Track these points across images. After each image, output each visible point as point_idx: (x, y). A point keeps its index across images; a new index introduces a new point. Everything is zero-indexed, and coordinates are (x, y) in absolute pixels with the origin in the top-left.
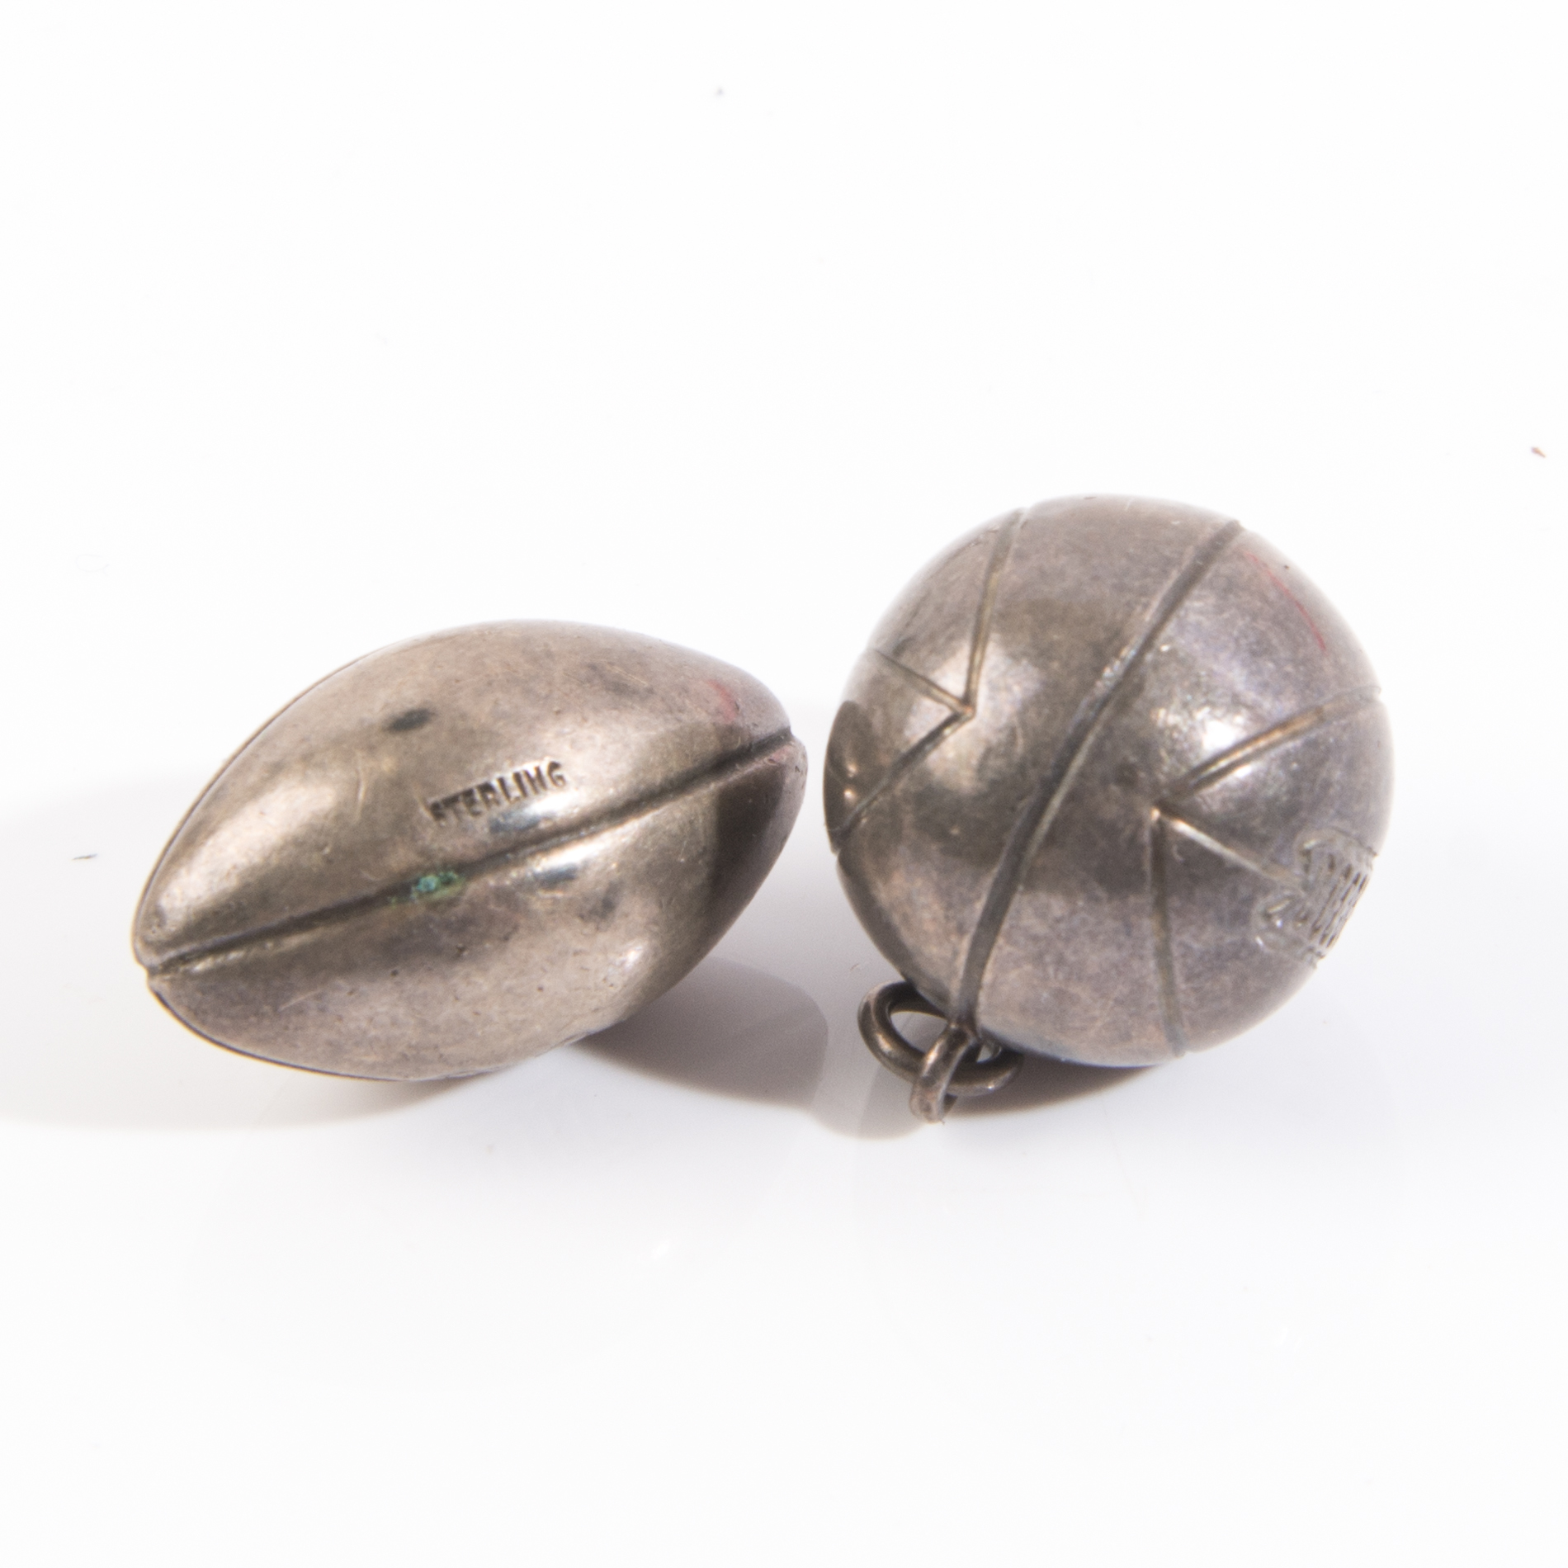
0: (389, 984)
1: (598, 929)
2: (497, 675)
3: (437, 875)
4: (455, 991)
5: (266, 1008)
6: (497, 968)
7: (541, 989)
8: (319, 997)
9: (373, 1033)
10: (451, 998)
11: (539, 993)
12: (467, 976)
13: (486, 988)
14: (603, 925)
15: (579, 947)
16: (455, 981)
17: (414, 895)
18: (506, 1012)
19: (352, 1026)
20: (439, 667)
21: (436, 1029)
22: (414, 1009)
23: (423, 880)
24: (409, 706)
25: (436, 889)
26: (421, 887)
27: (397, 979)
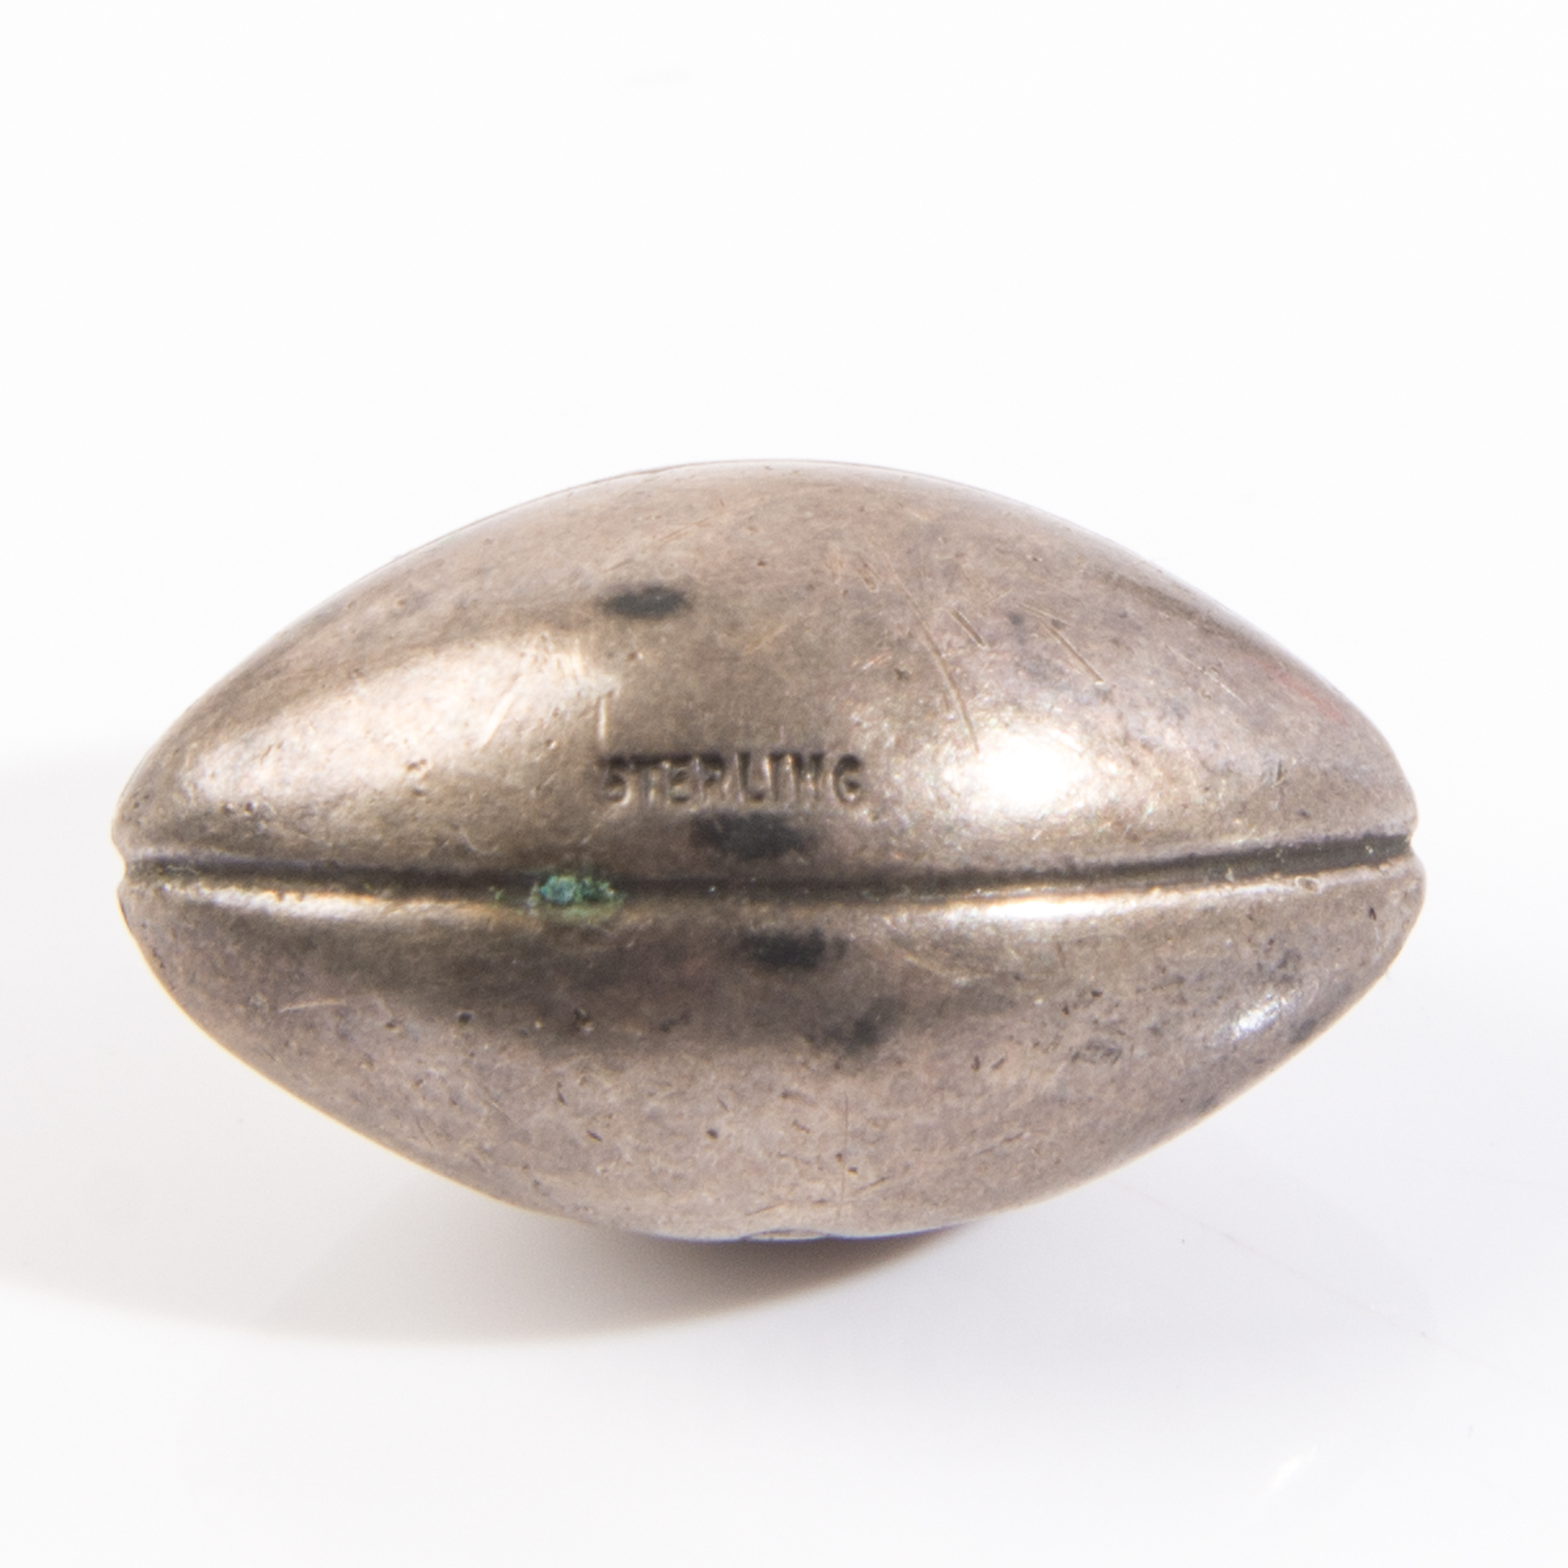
0: (453, 1034)
1: (837, 1067)
2: (834, 576)
3: (579, 880)
4: (559, 1085)
5: (260, 999)
6: (639, 1072)
7: (713, 1134)
8: (341, 1013)
9: (420, 1104)
10: (553, 1095)
11: (708, 1140)
12: (585, 1068)
13: (612, 1099)
14: (847, 1064)
15: (795, 1087)
16: (563, 1067)
17: (532, 900)
18: (648, 1151)
19: (389, 1081)
20: (752, 528)
21: (525, 1137)
22: (487, 1090)
23: (553, 880)
24: (660, 577)
25: (570, 903)
26: (547, 890)
27: (469, 1029)
